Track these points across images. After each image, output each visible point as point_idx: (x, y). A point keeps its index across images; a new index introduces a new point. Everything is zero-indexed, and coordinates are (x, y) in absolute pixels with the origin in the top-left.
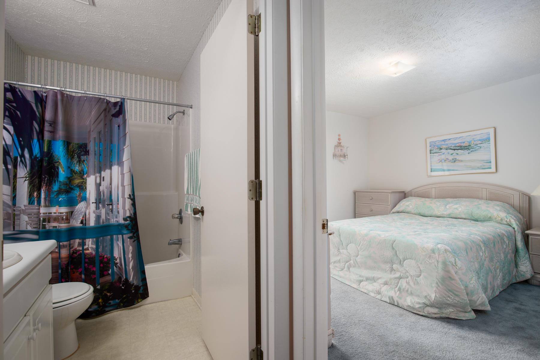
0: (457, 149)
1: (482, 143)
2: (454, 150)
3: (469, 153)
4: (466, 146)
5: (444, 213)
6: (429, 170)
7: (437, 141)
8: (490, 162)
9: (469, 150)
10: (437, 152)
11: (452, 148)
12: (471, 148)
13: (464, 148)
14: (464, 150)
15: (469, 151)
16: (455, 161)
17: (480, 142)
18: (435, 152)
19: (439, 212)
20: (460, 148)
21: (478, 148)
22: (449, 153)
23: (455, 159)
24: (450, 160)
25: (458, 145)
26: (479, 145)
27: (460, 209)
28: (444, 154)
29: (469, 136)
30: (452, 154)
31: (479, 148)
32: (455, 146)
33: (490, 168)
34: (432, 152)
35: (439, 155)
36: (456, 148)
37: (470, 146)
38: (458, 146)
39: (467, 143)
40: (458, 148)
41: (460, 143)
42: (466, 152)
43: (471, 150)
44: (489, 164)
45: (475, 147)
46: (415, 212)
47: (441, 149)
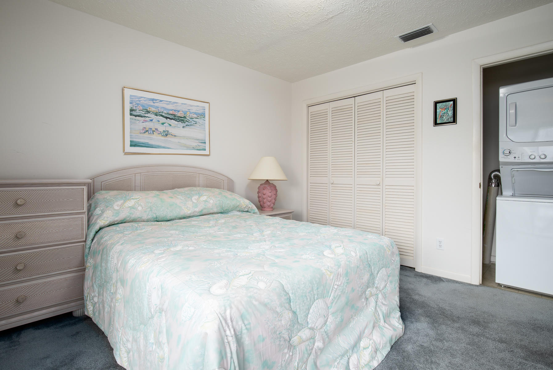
0: (170, 119)
1: (198, 117)
2: (167, 118)
3: (184, 126)
4: (181, 117)
5: (195, 209)
6: (128, 143)
7: (142, 97)
8: (205, 143)
9: (185, 123)
10: (143, 115)
11: (163, 114)
12: (187, 121)
13: (179, 119)
14: (178, 122)
15: (184, 125)
16: (167, 135)
17: (195, 116)
18: (138, 114)
19: (189, 210)
20: (174, 118)
21: (193, 122)
22: (159, 121)
23: (168, 131)
24: (161, 132)
25: (171, 112)
26: (194, 119)
27: (211, 201)
28: (151, 120)
29: (185, 104)
30: (163, 124)
31: (195, 123)
32: (168, 114)
33: (205, 150)
34: (134, 113)
35: (144, 120)
36: (169, 116)
37: (185, 117)
38: (172, 115)
39: (182, 113)
40: (171, 117)
41: (175, 111)
42: (181, 124)
43: (187, 123)
44: (203, 145)
45: (191, 120)
46: (150, 217)
47: (148, 112)
